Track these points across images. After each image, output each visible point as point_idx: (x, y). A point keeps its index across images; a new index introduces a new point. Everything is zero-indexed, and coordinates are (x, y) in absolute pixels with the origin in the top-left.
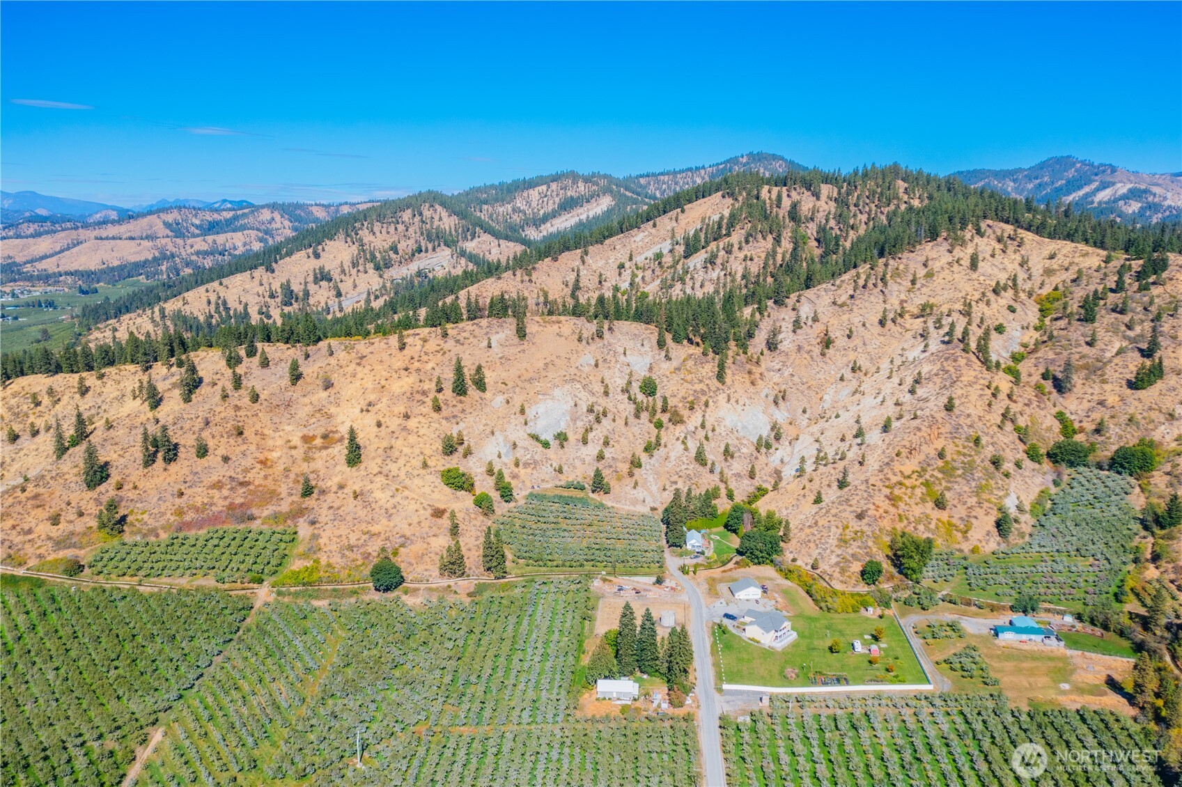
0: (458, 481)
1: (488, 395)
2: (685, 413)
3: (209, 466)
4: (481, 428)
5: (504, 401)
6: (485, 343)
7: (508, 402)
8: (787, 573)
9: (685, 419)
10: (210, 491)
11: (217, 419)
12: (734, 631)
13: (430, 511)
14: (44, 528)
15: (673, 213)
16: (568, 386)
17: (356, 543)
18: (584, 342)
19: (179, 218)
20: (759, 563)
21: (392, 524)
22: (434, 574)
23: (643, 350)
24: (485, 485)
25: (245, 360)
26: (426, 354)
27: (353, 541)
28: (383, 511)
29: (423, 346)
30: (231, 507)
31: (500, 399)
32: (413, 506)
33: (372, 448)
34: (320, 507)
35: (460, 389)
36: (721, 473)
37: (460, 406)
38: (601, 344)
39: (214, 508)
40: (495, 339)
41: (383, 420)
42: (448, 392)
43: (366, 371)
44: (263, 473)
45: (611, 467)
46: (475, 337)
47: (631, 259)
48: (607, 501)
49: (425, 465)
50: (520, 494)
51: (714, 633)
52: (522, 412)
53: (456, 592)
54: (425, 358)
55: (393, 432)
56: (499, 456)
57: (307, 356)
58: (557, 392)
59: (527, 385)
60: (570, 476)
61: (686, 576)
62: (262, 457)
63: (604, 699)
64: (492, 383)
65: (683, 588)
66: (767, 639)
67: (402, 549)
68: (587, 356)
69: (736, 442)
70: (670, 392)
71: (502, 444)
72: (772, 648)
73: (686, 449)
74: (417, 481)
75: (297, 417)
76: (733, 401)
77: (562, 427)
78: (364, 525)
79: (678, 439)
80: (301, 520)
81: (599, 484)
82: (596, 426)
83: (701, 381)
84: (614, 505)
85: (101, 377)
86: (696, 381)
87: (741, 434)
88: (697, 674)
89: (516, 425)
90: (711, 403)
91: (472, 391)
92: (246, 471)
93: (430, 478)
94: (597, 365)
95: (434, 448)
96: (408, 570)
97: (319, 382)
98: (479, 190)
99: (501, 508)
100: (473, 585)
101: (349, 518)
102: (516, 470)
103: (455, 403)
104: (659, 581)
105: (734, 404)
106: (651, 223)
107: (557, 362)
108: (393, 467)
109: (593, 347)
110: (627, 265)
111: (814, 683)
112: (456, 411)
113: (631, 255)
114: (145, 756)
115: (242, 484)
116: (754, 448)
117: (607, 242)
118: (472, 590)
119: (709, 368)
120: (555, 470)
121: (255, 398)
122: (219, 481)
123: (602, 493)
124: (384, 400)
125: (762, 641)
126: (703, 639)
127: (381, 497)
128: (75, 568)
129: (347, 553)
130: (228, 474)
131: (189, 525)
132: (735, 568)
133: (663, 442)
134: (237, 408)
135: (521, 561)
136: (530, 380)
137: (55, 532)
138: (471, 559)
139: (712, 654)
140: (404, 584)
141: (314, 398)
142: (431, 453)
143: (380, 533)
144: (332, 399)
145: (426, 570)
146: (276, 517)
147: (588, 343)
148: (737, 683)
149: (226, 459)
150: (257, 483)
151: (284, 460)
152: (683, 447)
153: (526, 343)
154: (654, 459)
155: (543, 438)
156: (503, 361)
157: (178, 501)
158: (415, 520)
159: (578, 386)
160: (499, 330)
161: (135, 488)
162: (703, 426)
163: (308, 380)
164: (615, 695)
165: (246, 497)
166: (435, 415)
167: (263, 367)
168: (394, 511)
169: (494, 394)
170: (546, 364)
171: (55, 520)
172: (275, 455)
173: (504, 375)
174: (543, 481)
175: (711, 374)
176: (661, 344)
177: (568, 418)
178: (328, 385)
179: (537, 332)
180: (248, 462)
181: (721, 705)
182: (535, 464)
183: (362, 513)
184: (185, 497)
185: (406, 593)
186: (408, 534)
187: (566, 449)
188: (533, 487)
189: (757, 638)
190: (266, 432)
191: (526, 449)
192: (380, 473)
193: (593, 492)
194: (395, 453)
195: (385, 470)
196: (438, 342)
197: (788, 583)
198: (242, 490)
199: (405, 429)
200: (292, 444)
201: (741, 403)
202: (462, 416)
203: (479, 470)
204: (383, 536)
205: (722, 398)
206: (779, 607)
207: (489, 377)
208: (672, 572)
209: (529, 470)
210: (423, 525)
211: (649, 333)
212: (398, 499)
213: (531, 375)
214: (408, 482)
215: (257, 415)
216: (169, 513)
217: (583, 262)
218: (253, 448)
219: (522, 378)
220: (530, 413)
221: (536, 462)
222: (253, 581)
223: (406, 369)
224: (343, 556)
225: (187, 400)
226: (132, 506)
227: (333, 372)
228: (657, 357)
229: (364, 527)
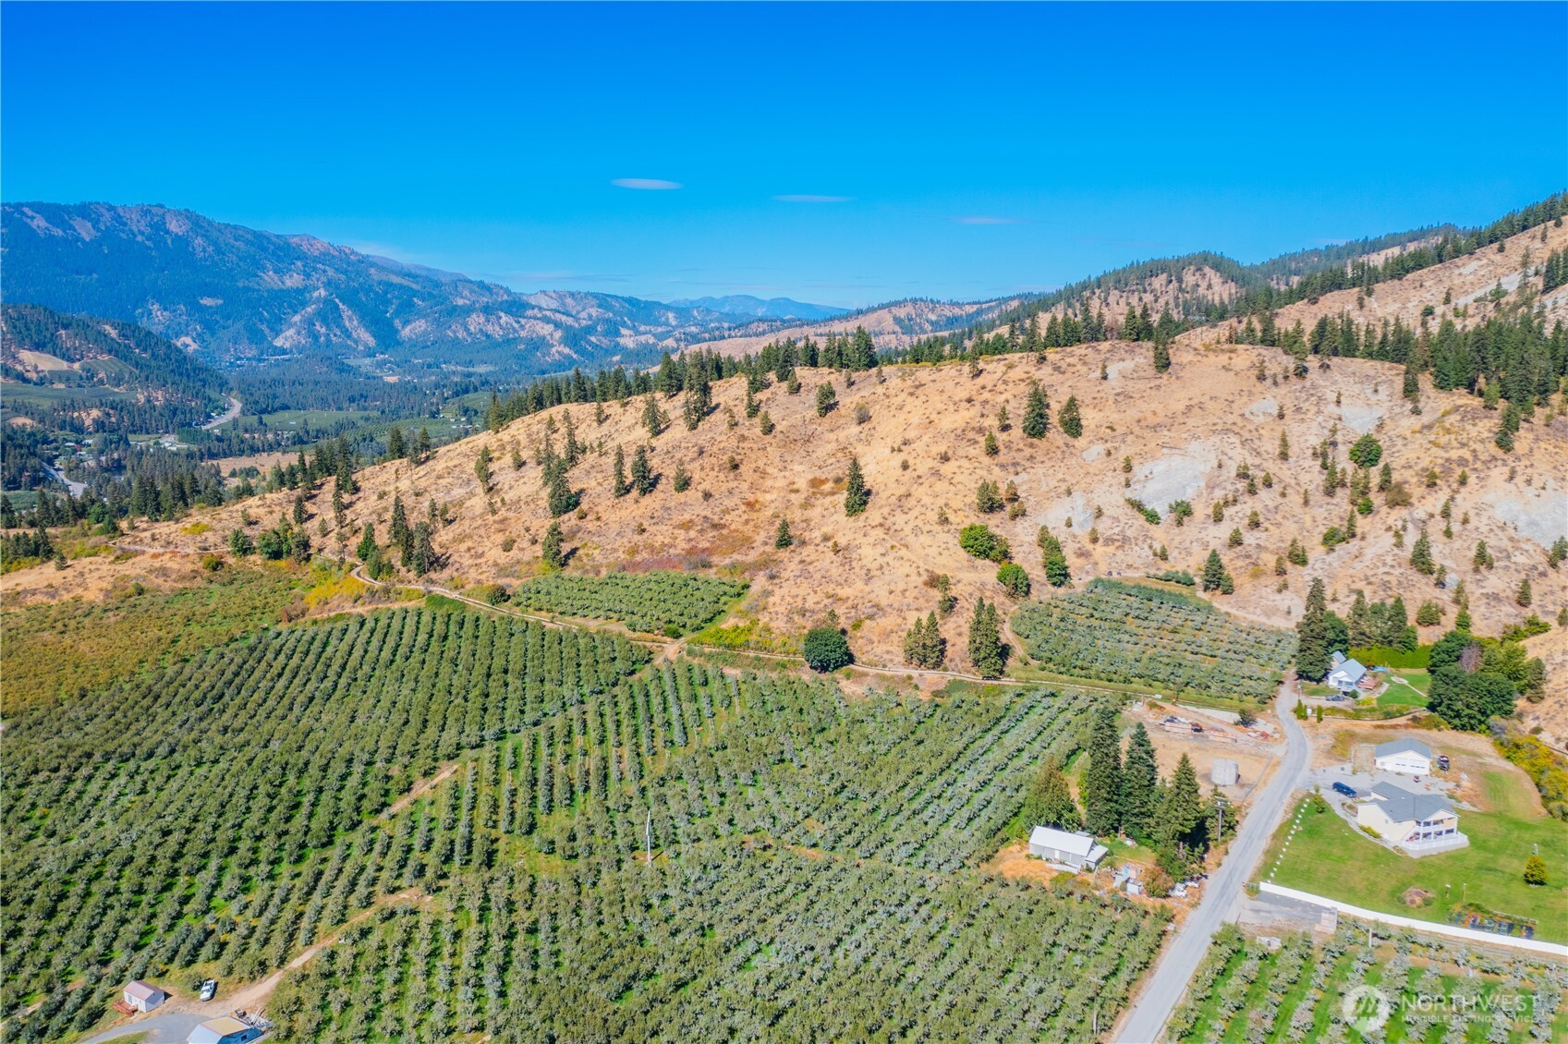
0: (984, 547)
1: (1081, 442)
2: (1415, 490)
3: (685, 503)
4: (1054, 483)
5: (1104, 452)
6: (1098, 374)
7: (1109, 454)
8: (1511, 749)
9: (1413, 500)
10: (676, 531)
11: (715, 449)
12: (1340, 812)
13: (925, 577)
14: (495, 554)
15: (1539, 229)
16: (1215, 439)
17: (813, 606)
18: (1269, 382)
19: (913, 312)
20: (1463, 728)
21: (867, 589)
22: (896, 660)
23: (1374, 398)
24: (1029, 560)
25: (776, 384)
26: (1005, 382)
27: (809, 605)
28: (864, 571)
29: (1004, 374)
30: (691, 551)
31: (1100, 448)
32: (906, 569)
33: (884, 495)
34: (790, 562)
35: (1037, 428)
36: (1460, 590)
37: (1028, 452)
38: (1299, 387)
39: (672, 551)
40: (1113, 370)
41: (911, 462)
42: (1017, 432)
43: (918, 402)
44: (745, 517)
45: (1248, 557)
46: (1085, 363)
47: (1447, 301)
48: (1220, 603)
49: (944, 520)
50: (1080, 581)
51: (1297, 809)
52: (1128, 468)
53: (916, 687)
54: (1001, 387)
55: (919, 477)
56: (1069, 524)
57: (851, 384)
58: (1194, 446)
59: (1148, 434)
60: (1178, 564)
61: (1301, 722)
62: (751, 498)
63: (1039, 858)
64: (1093, 426)
65: (1283, 737)
66: (1397, 834)
67: (868, 622)
68: (1266, 402)
69: (1506, 544)
70: (1403, 461)
71: (1080, 509)
72: (1400, 850)
73: (1399, 545)
74: (924, 539)
75: (814, 456)
76: (1520, 479)
77: (1188, 495)
78: (833, 586)
79: (1389, 529)
80: (762, 573)
81: (1216, 579)
82: (1246, 498)
83: (1463, 445)
84: (1233, 611)
85: (625, 405)
86: (1455, 444)
87: (1524, 534)
88: (1225, 860)
89: (1111, 486)
90: (1472, 479)
91: (1056, 435)
92: (726, 511)
93: (948, 537)
94: (1281, 416)
95: (968, 500)
96: (865, 649)
97: (854, 415)
98: (1293, 257)
99: (1043, 592)
100: (945, 681)
101: (817, 576)
102: (1090, 547)
103: (1021, 446)
104: (1246, 721)
105: (1522, 485)
106: (1495, 246)
107: (1210, 405)
108: (900, 519)
109: (1283, 390)
110: (1439, 310)
111: (1455, 920)
112: (1019, 457)
113: (1448, 294)
114: (421, 792)
115: (715, 526)
116: (1544, 559)
117: (1409, 276)
118: (942, 687)
119: (1488, 426)
120: (1155, 555)
121: (769, 429)
122: (691, 521)
123: (1218, 592)
124: (925, 438)
125: (1385, 836)
126: (1273, 813)
127: (869, 554)
128: (501, 596)
129: (796, 618)
130: (703, 513)
131: (635, 566)
132: (1406, 726)
133: (1358, 531)
134: (743, 438)
135: (1035, 663)
136: (1155, 428)
137: (503, 558)
138: (957, 648)
139: (1275, 837)
140: (851, 666)
141: (842, 435)
142: (961, 505)
143: (848, 598)
144: (863, 436)
145: (888, 652)
146: (733, 568)
147: (1275, 383)
148: (1293, 886)
149: (707, 496)
150: (733, 527)
151: (776, 504)
152: (1394, 540)
153: (1165, 376)
154: (1334, 555)
155: (1149, 507)
156: (1119, 399)
157: (637, 538)
158: (901, 586)
159: (1234, 439)
160: (1127, 356)
161: (598, 519)
162: (1446, 514)
163: (843, 411)
164: (1057, 856)
165: (713, 543)
166: (986, 460)
167: (791, 393)
168: (879, 573)
169: (1091, 442)
170: (1189, 408)
171: (507, 547)
172: (768, 497)
173: (1114, 417)
174: (1129, 566)
175: (1486, 434)
176: (1410, 390)
177: (1203, 484)
178: (863, 418)
179: (1190, 362)
180: (729, 503)
181: (1240, 912)
182: (1124, 541)
183: (835, 571)
184: (646, 535)
185: (848, 677)
186: (884, 603)
187: (1185, 528)
188: (1110, 573)
189: (1377, 829)
190: (769, 470)
191: (1116, 519)
192: (881, 525)
193: (1206, 589)
194: (912, 502)
195: (888, 523)
196: (1027, 369)
197: (1509, 766)
198: (711, 533)
199: (936, 473)
200: (795, 487)
201: (1537, 483)
202: (1028, 464)
203: (1029, 539)
204: (850, 603)
205: (1499, 473)
206: (1459, 793)
207: (1089, 417)
208: (1278, 711)
209: (1111, 549)
210: (907, 594)
211: (1392, 375)
212: (887, 559)
213: (1158, 420)
214: (911, 539)
215: (765, 449)
216: (622, 549)
217: (1361, 306)
218: (745, 486)
219: (1143, 424)
220: (1139, 471)
221: (1125, 540)
222: (667, 633)
223: (969, 401)
224: (790, 620)
225: (693, 427)
226: (587, 537)
227: (876, 402)
228: (1397, 410)
229: (830, 589)
